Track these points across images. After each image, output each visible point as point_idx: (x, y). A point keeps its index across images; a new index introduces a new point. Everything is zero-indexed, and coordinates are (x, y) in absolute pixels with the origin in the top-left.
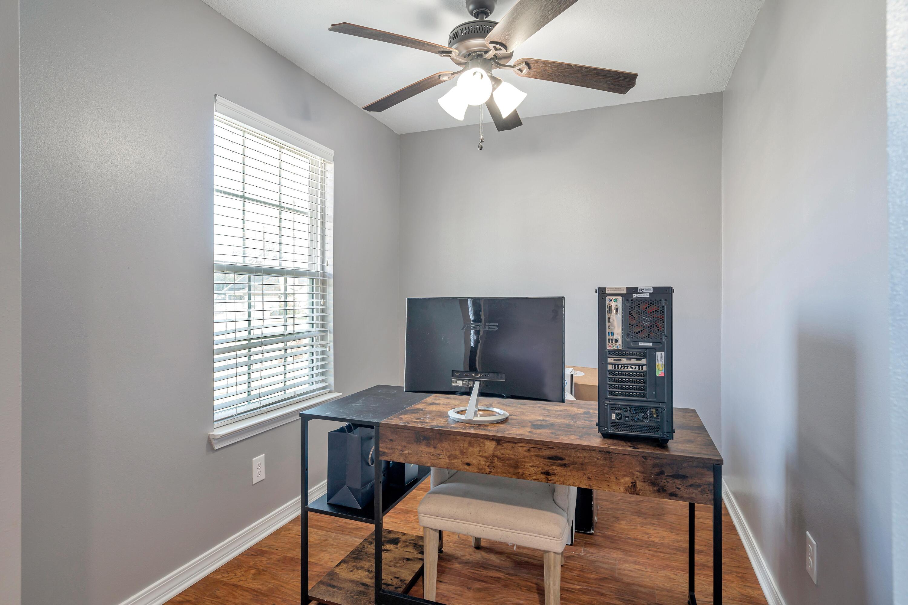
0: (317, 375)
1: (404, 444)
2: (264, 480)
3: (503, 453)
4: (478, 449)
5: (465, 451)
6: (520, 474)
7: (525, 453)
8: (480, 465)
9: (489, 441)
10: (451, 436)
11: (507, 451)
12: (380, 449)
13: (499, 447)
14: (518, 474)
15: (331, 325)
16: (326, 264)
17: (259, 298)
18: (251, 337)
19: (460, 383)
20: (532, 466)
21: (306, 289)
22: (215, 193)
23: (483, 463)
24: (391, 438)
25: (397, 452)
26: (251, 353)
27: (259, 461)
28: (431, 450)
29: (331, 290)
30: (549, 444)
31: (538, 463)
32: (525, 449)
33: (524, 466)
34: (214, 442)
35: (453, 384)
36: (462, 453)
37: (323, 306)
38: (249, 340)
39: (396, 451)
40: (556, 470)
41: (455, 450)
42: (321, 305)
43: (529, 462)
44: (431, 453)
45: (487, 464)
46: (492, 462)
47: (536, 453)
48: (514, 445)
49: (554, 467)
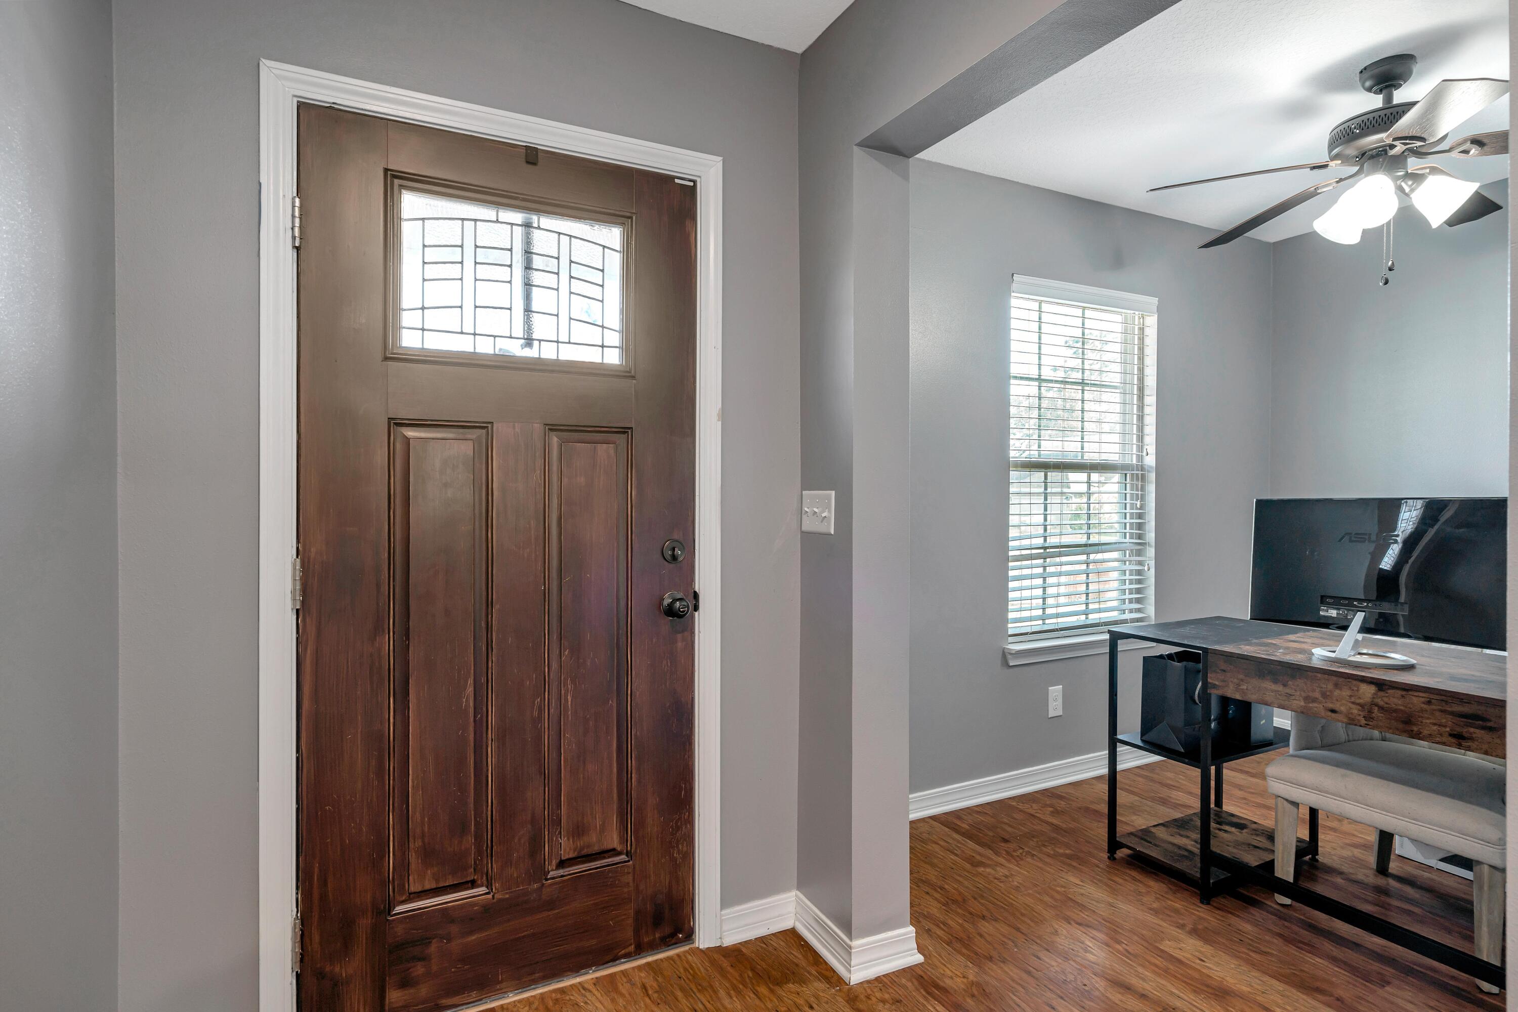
0: (1131, 601)
1: (1241, 676)
2: (1061, 716)
3: (1389, 702)
4: (1349, 693)
5: (1328, 693)
6: (1414, 732)
7: (1423, 705)
8: (1352, 713)
9: (1365, 684)
10: (1309, 673)
11: (1394, 700)
12: (1209, 680)
13: (1381, 694)
14: (1411, 732)
15: (1151, 536)
16: (1145, 454)
17: (1057, 499)
18: (1047, 545)
19: (1333, 613)
20: (1435, 724)
21: (1115, 488)
22: (1012, 381)
23: (1355, 711)
24: (1223, 668)
25: (1231, 686)
26: (1046, 564)
27: (1056, 691)
28: (1280, 688)
29: (1151, 488)
30: (1462, 697)
31: (1444, 721)
32: (1423, 700)
33: (1422, 722)
34: (1009, 657)
35: (1322, 613)
36: (1324, 695)
37: (1140, 509)
38: (1045, 548)
39: (1230, 684)
40: (1475, 733)
41: (1314, 691)
42: (1137, 509)
43: (1428, 718)
44: (1278, 691)
45: (1361, 713)
46: (1370, 712)
47: (1440, 707)
48: (1404, 693)
49: (1472, 730)
